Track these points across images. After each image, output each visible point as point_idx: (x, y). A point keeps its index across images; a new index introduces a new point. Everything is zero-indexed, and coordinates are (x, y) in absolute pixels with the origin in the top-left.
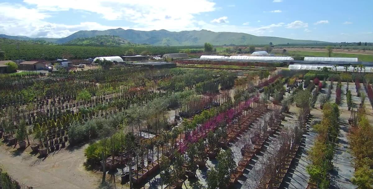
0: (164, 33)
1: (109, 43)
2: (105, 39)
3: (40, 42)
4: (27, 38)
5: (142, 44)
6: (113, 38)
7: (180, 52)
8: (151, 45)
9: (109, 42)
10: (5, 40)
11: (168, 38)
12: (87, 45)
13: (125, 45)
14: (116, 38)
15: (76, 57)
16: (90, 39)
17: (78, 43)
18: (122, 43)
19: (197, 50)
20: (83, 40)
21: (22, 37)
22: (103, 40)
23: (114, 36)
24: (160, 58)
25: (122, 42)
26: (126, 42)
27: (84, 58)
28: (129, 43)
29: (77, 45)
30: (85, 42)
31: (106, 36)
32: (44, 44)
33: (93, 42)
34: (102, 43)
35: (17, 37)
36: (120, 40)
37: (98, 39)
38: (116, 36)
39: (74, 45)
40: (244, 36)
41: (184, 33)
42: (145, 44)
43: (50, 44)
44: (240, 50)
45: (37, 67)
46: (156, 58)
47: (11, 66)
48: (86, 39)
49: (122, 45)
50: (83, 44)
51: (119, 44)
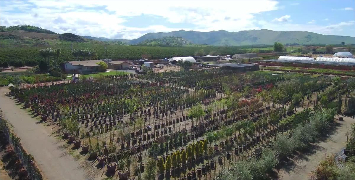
0: (223, 33)
1: (173, 44)
2: (170, 40)
3: (117, 42)
4: (107, 39)
5: (203, 44)
6: (176, 38)
7: (248, 52)
8: (211, 45)
9: (173, 42)
10: (91, 41)
11: (226, 38)
12: (155, 46)
13: (187, 45)
14: (179, 39)
15: (152, 57)
16: (157, 40)
17: (147, 44)
18: (184, 44)
19: (265, 50)
20: (151, 41)
21: (104, 39)
22: (167, 41)
23: (177, 37)
24: (230, 58)
25: (184, 42)
26: (188, 43)
27: (159, 58)
28: (190, 44)
29: (146, 45)
30: (153, 43)
31: (171, 37)
32: (121, 44)
33: (160, 43)
34: (167, 43)
35: (99, 38)
36: (182, 41)
37: (164, 40)
38: (179, 37)
39: (144, 45)
40: (309, 35)
41: (242, 33)
42: (205, 44)
43: (125, 45)
44: (314, 50)
45: (124, 66)
46: (226, 58)
47: (102, 65)
48: (154, 40)
49: (184, 45)
50: (152, 44)
51: (182, 44)
